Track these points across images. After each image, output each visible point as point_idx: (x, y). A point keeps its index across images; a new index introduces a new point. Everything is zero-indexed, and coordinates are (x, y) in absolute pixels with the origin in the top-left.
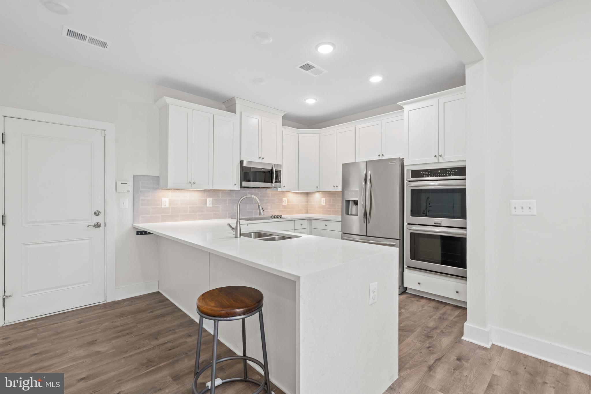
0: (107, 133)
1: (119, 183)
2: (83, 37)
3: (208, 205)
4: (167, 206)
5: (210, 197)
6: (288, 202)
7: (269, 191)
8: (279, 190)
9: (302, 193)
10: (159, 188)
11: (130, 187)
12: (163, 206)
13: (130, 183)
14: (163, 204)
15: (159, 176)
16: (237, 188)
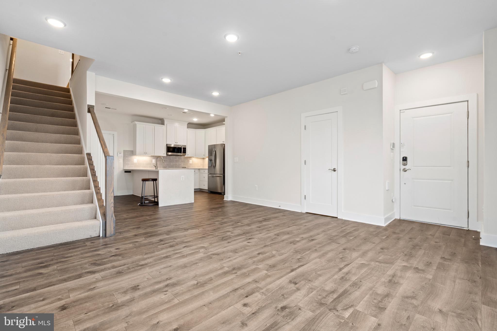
0: (114, 135)
1: (118, 153)
2: (110, 108)
3: (153, 162)
4: (136, 162)
5: (154, 159)
6: (192, 162)
7: (182, 157)
8: (185, 156)
9: (200, 158)
10: (133, 155)
11: (122, 154)
12: (134, 162)
13: (122, 153)
14: (134, 161)
15: (133, 151)
16: (165, 155)
